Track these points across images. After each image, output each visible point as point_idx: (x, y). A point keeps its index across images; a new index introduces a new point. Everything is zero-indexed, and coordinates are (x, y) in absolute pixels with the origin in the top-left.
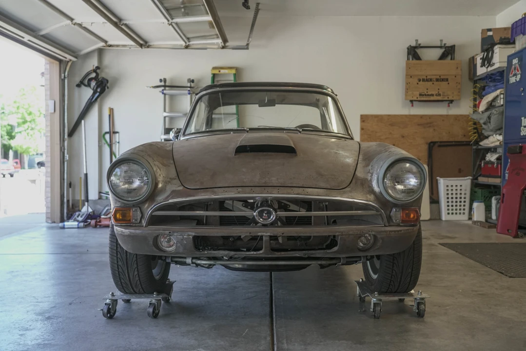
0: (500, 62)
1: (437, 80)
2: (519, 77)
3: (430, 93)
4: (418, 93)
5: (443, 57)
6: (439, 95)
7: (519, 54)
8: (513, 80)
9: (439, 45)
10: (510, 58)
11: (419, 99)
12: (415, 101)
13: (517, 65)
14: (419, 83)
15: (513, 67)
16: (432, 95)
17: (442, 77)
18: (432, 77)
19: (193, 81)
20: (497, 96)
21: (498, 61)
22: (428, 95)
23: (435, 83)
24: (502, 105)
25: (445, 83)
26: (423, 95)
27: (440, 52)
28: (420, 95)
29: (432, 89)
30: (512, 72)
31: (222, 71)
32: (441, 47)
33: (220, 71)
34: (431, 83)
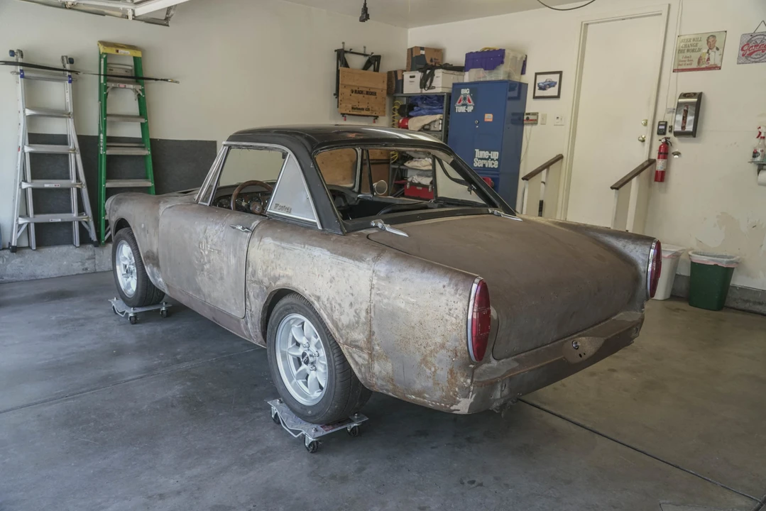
0: (442, 87)
1: (367, 93)
2: (470, 109)
3: (360, 107)
4: (350, 106)
5: (366, 67)
6: (368, 110)
7: (472, 86)
8: (461, 109)
9: (363, 53)
10: (457, 87)
11: (351, 113)
12: (349, 114)
13: (468, 96)
14: (352, 94)
15: (462, 96)
16: (363, 109)
17: (372, 90)
18: (363, 89)
19: (71, 61)
20: (435, 121)
21: (441, 86)
22: (359, 109)
23: (366, 96)
24: (441, 131)
25: (373, 97)
26: (355, 109)
27: (363, 60)
28: (353, 108)
29: (363, 101)
30: (460, 101)
31: (122, 51)
32: (365, 55)
33: (117, 51)
34: (362, 95)
